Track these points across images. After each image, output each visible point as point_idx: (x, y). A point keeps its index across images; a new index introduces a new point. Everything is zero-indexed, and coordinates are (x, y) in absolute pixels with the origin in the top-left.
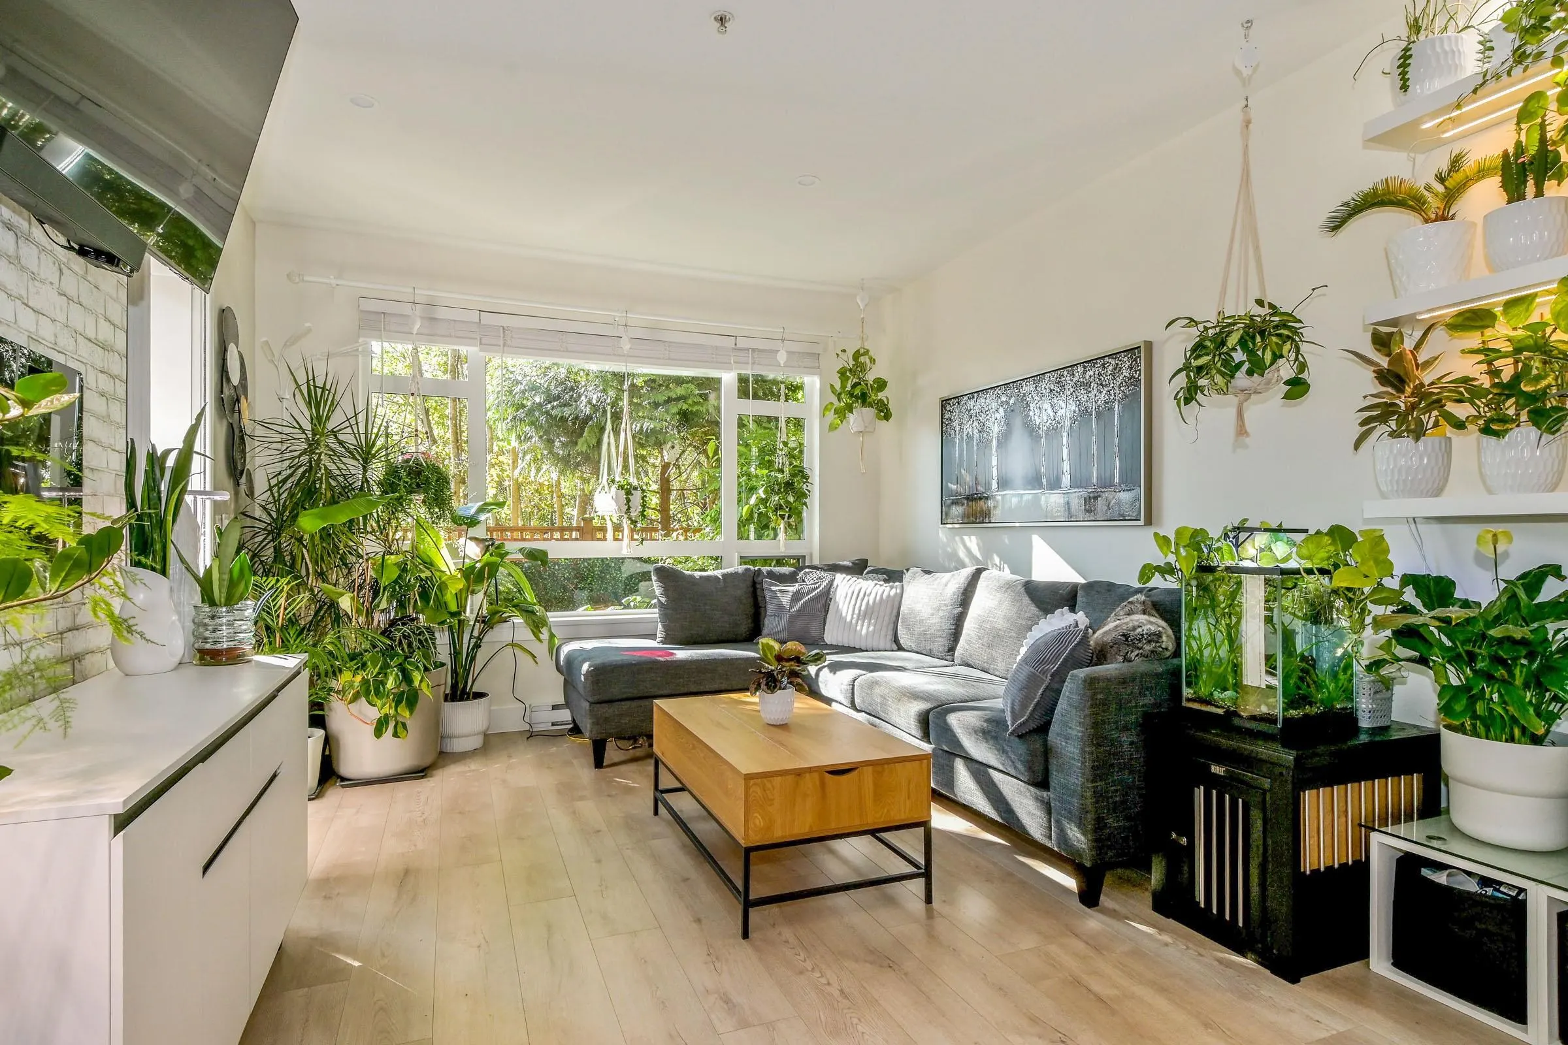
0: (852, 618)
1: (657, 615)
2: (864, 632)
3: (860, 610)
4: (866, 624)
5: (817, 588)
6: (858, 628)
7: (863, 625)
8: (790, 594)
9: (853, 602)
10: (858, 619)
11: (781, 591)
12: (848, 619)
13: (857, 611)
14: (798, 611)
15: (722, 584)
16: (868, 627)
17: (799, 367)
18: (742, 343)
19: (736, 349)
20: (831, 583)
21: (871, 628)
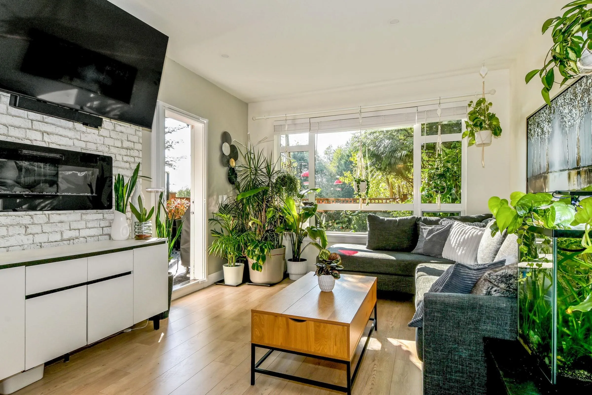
0: (455, 245)
1: (367, 236)
2: (460, 253)
3: (460, 241)
4: (461, 250)
5: (441, 229)
6: (457, 251)
7: (459, 250)
8: (428, 230)
9: (457, 237)
10: (458, 246)
11: (424, 229)
12: (453, 246)
13: (458, 242)
14: (429, 239)
15: (397, 223)
16: (462, 251)
17: (454, 115)
18: (420, 109)
19: (418, 112)
20: (451, 226)
21: (463, 252)
